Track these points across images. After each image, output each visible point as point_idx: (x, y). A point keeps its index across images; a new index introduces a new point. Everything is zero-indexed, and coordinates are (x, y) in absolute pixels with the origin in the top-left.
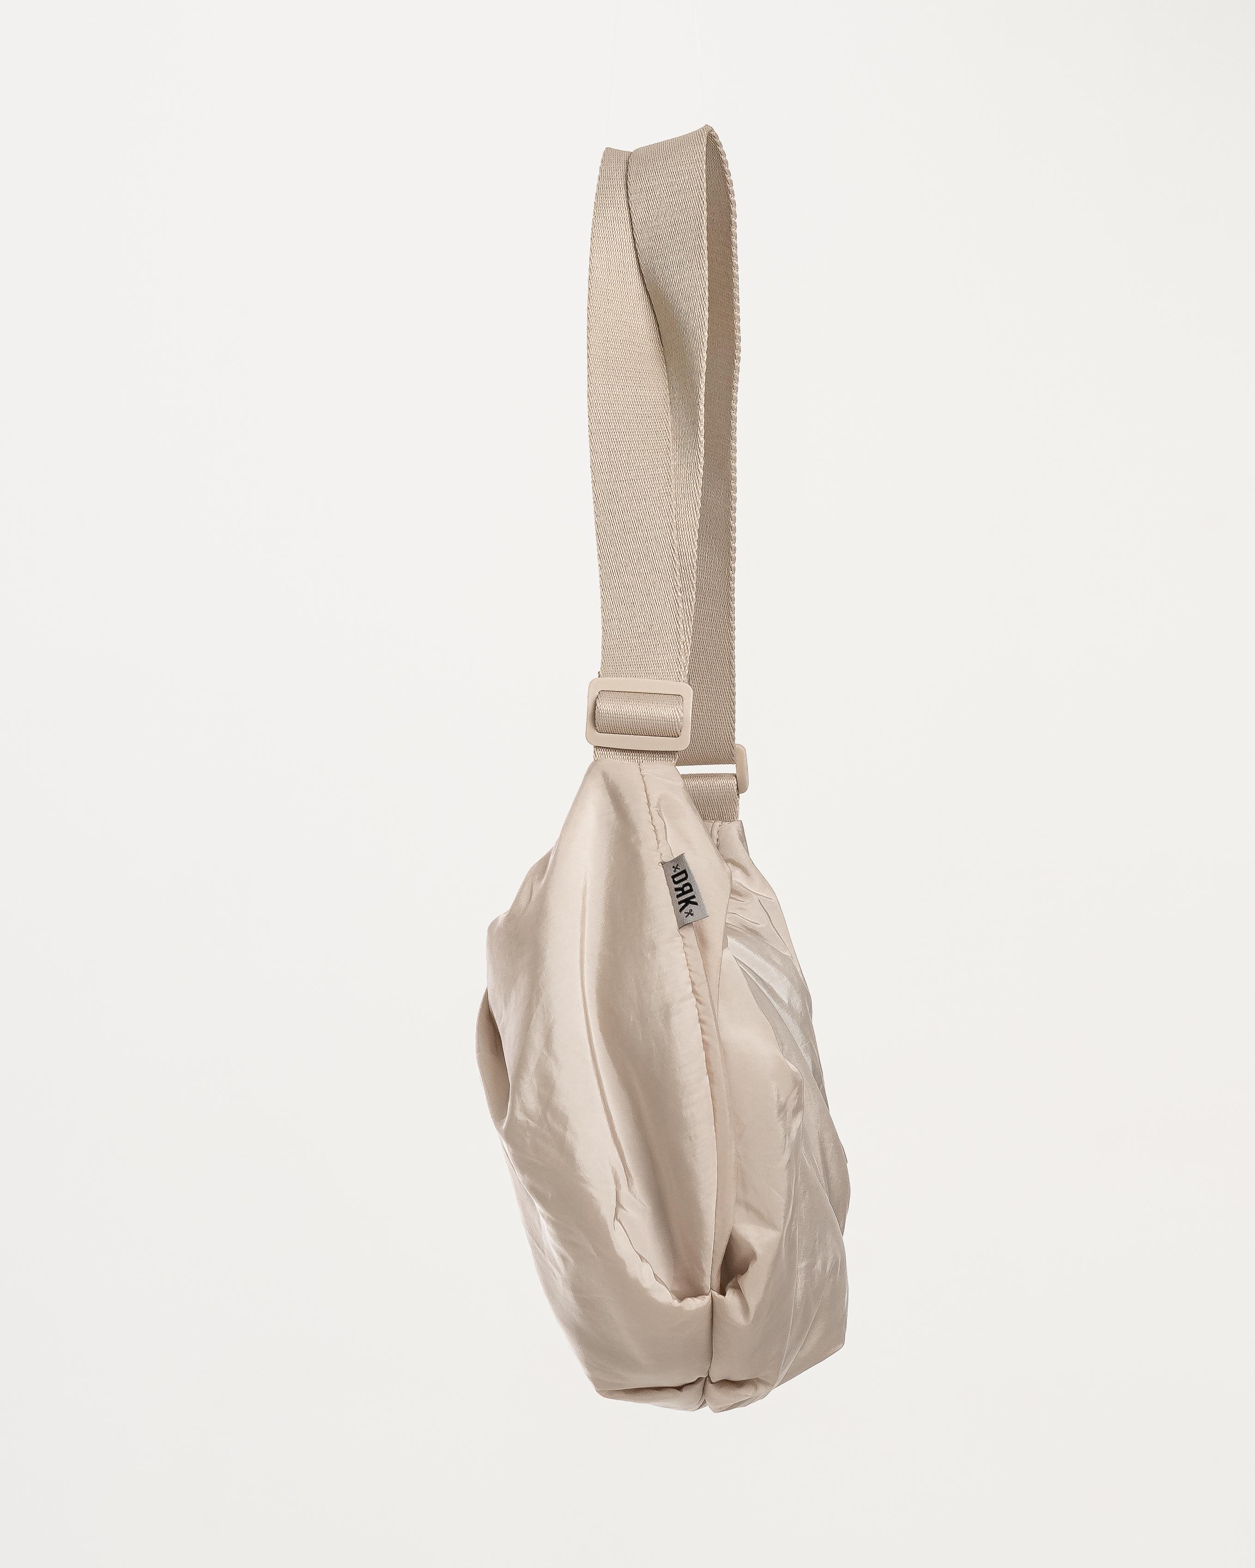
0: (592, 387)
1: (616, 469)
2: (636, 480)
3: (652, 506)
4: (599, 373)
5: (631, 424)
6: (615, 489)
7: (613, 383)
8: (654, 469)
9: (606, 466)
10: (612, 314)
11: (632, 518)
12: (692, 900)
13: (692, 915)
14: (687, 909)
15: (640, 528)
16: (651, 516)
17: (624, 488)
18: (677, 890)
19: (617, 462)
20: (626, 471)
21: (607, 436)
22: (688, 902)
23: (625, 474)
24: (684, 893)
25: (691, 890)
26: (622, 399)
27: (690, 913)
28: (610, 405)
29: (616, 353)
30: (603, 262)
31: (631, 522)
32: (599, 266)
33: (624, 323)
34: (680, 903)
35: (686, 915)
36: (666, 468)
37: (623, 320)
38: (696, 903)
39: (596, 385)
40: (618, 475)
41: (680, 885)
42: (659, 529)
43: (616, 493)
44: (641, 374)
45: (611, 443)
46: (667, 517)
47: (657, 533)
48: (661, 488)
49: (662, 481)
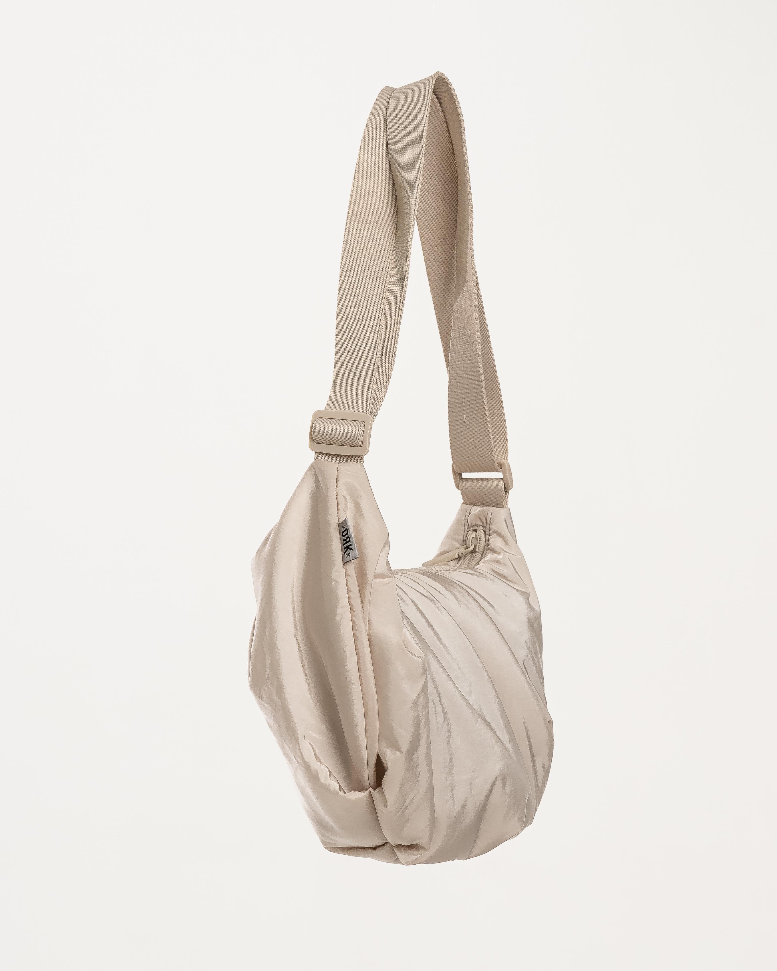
0: (348, 230)
1: (354, 281)
2: (364, 289)
3: (371, 305)
4: (353, 221)
5: (368, 255)
6: (351, 293)
7: (361, 229)
8: (376, 284)
9: (348, 279)
10: (367, 187)
11: (358, 312)
12: (350, 547)
13: (350, 556)
14: (347, 553)
15: (362, 318)
16: (369, 312)
17: (356, 293)
18: (344, 540)
19: (355, 277)
20: (359, 283)
21: (352, 261)
22: (348, 548)
23: (358, 285)
24: (347, 543)
25: (350, 541)
26: (365, 239)
27: (349, 555)
28: (357, 242)
29: (366, 211)
30: (367, 155)
31: (357, 314)
32: (364, 156)
33: (374, 193)
34: (344, 549)
35: (347, 556)
36: (383, 284)
37: (374, 191)
38: (351, 549)
39: (350, 229)
40: (354, 285)
41: (345, 538)
42: (373, 320)
43: (351, 296)
44: (380, 225)
45: (353, 265)
46: (379, 314)
47: (371, 322)
48: (379, 295)
49: (380, 292)
